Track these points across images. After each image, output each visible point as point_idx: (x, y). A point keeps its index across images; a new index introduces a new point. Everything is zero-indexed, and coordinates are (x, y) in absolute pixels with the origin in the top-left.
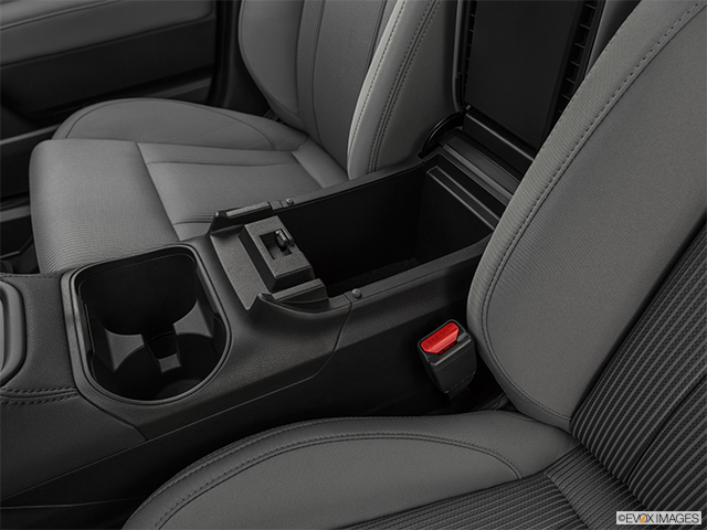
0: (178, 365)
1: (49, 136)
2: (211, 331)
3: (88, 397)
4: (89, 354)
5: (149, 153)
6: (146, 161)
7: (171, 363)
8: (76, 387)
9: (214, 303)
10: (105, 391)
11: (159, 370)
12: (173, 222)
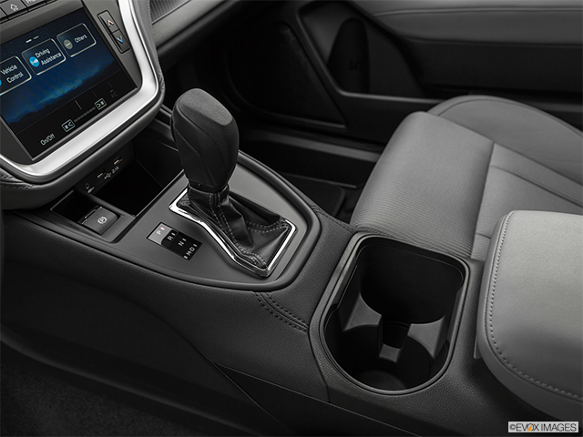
0: (395, 360)
1: (426, 108)
2: (436, 353)
3: (311, 339)
4: (333, 306)
5: (499, 156)
6: (492, 163)
7: (391, 354)
8: (309, 325)
9: (452, 331)
10: (324, 343)
11: (378, 353)
12: (477, 231)
